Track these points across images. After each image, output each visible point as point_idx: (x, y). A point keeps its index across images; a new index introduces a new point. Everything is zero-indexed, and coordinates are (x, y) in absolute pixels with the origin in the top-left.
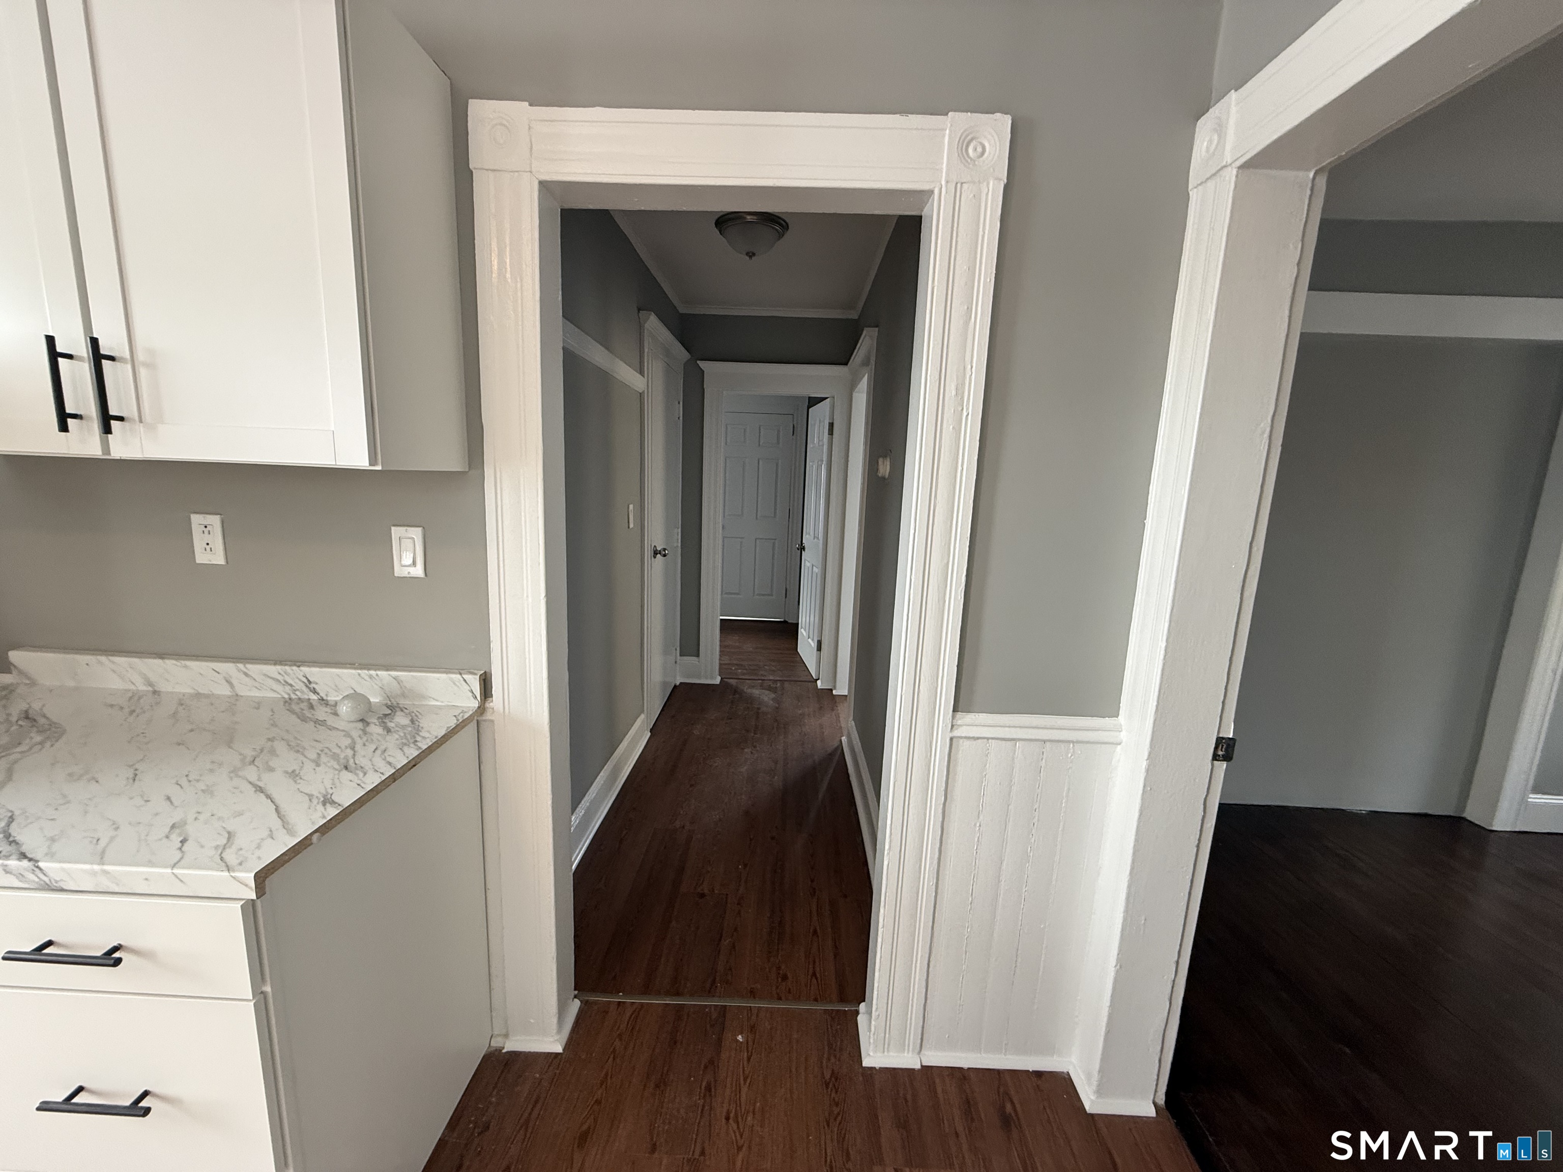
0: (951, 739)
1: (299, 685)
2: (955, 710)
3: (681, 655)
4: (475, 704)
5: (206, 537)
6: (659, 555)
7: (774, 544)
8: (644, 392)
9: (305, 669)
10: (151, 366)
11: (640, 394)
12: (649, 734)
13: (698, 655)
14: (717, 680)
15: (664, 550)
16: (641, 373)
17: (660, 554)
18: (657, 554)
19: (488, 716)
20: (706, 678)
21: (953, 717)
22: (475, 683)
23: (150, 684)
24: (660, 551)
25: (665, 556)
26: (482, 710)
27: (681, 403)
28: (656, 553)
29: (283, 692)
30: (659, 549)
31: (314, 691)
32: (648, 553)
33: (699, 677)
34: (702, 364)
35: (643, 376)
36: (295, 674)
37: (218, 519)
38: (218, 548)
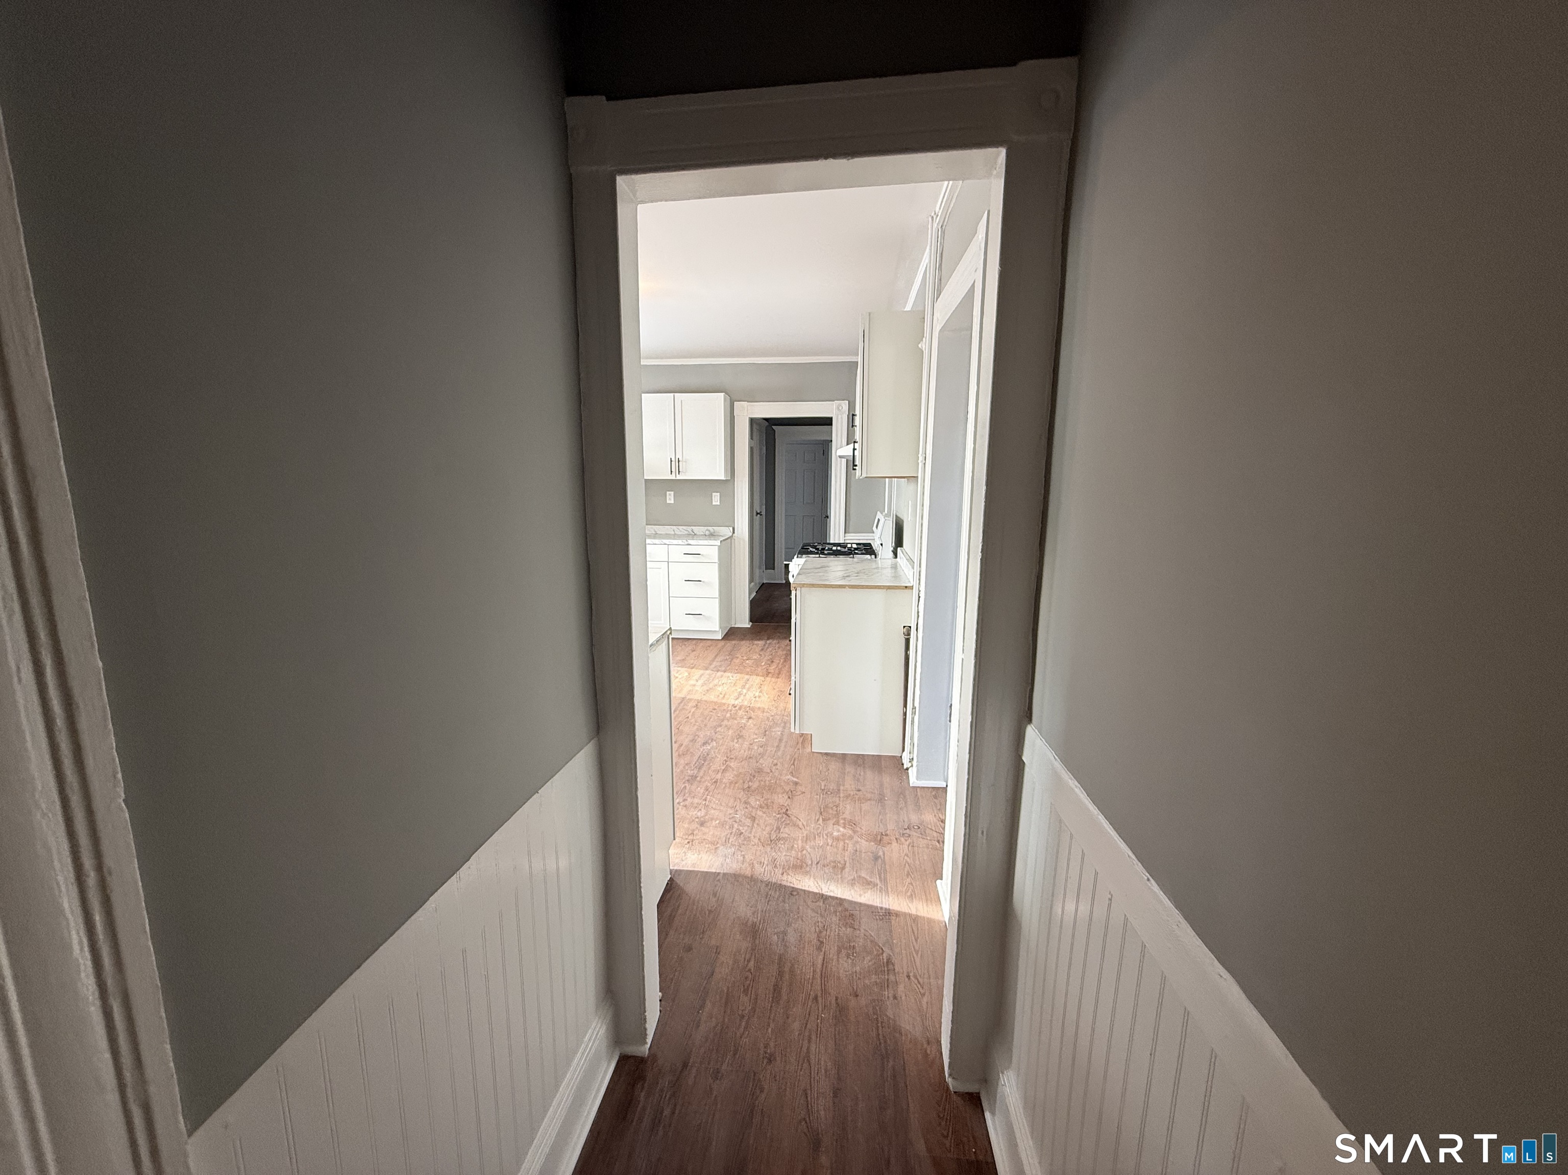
1: (690, 531)
2: (845, 533)
4: (731, 534)
5: (670, 497)
9: (692, 527)
10: (687, 461)
19: (735, 538)
22: (731, 529)
25: (761, 515)
26: (732, 536)
29: (686, 532)
31: (694, 532)
36: (689, 528)
37: (673, 492)
38: (673, 499)
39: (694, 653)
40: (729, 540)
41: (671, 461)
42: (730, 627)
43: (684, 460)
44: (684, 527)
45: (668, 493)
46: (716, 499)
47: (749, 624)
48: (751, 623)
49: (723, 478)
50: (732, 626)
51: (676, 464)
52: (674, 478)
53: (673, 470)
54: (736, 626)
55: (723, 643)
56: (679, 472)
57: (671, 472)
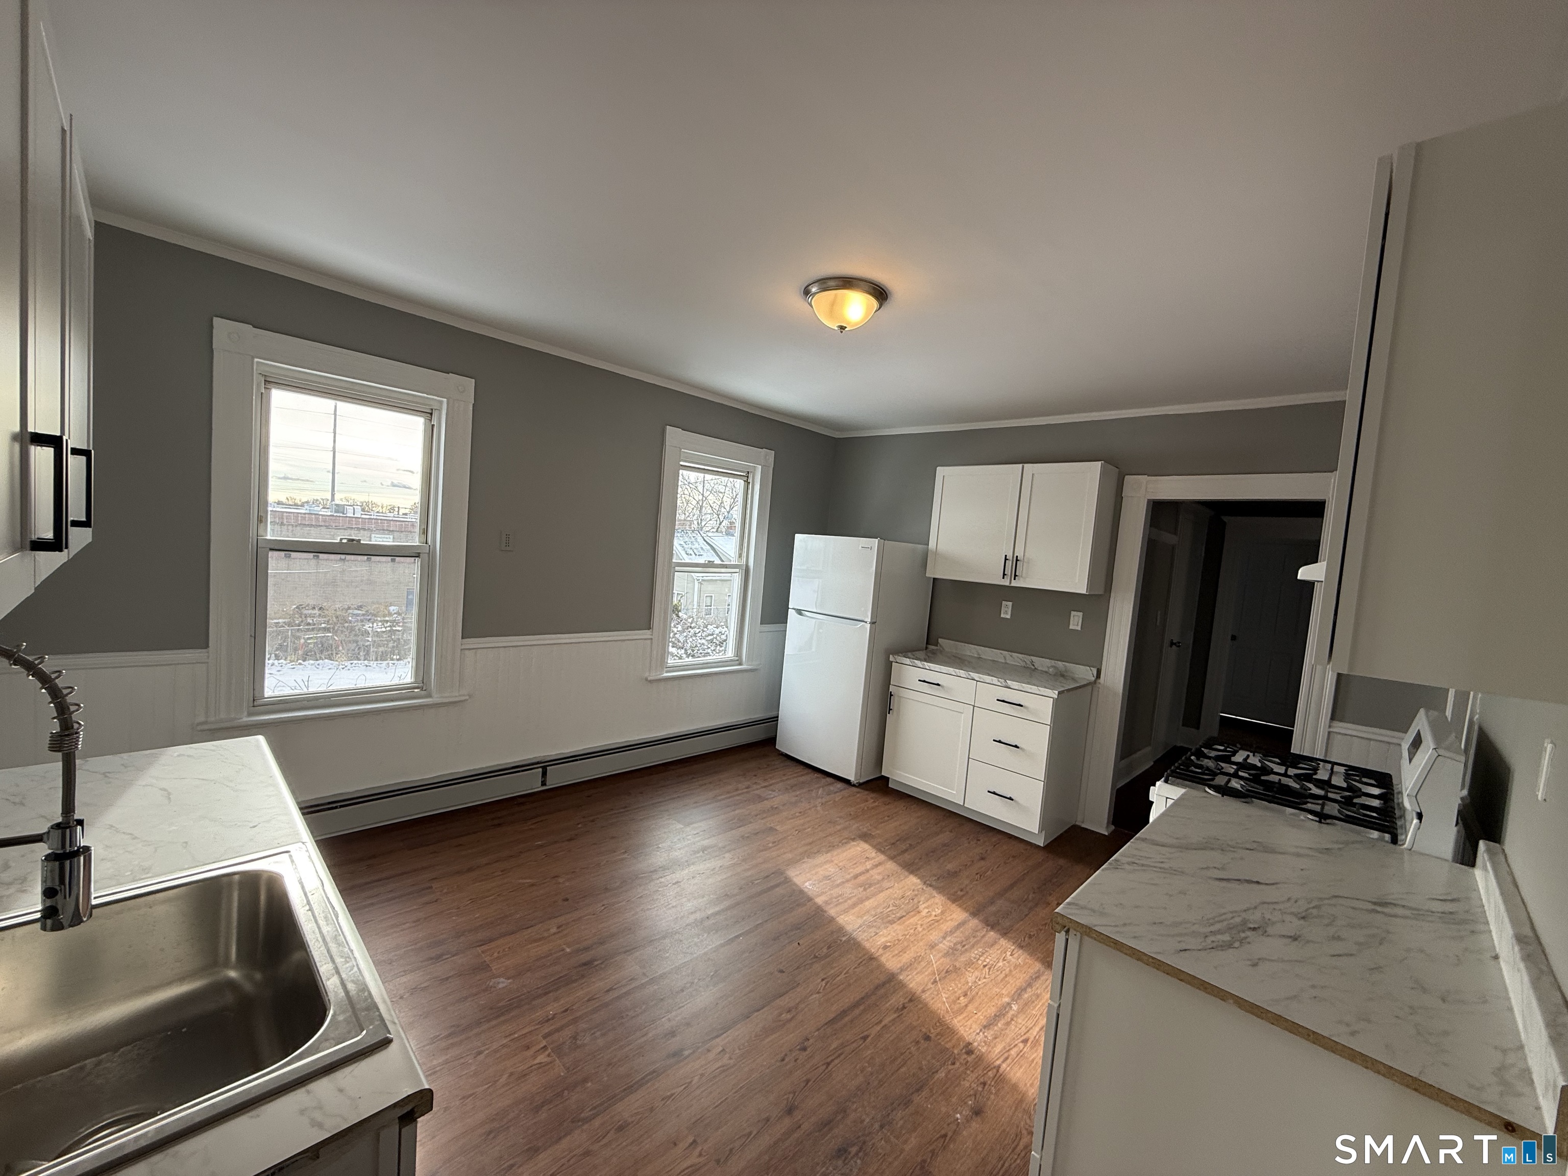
0: (1329, 733)
1: (1028, 662)
2: (1333, 718)
3: (1183, 725)
4: (1093, 679)
5: (1006, 609)
9: (1032, 658)
10: (1028, 563)
12: (1152, 763)
19: (1098, 685)
21: (1330, 722)
22: (1095, 671)
23: (979, 654)
25: (1179, 646)
26: (1095, 682)
28: (1172, 644)
29: (1023, 664)
31: (1033, 665)
32: (1166, 643)
36: (1028, 659)
37: (1011, 603)
38: (1010, 613)
39: (982, 863)
40: (1089, 688)
41: (1006, 559)
42: (1074, 823)
43: (1025, 560)
44: (1020, 656)
45: (1004, 603)
46: (1076, 621)
47: (1107, 827)
48: (1113, 827)
49: (1084, 592)
50: (1077, 823)
51: (1013, 564)
52: (1007, 584)
53: (1008, 572)
54: (1083, 826)
55: (1040, 856)
56: (1015, 576)
57: (1004, 574)
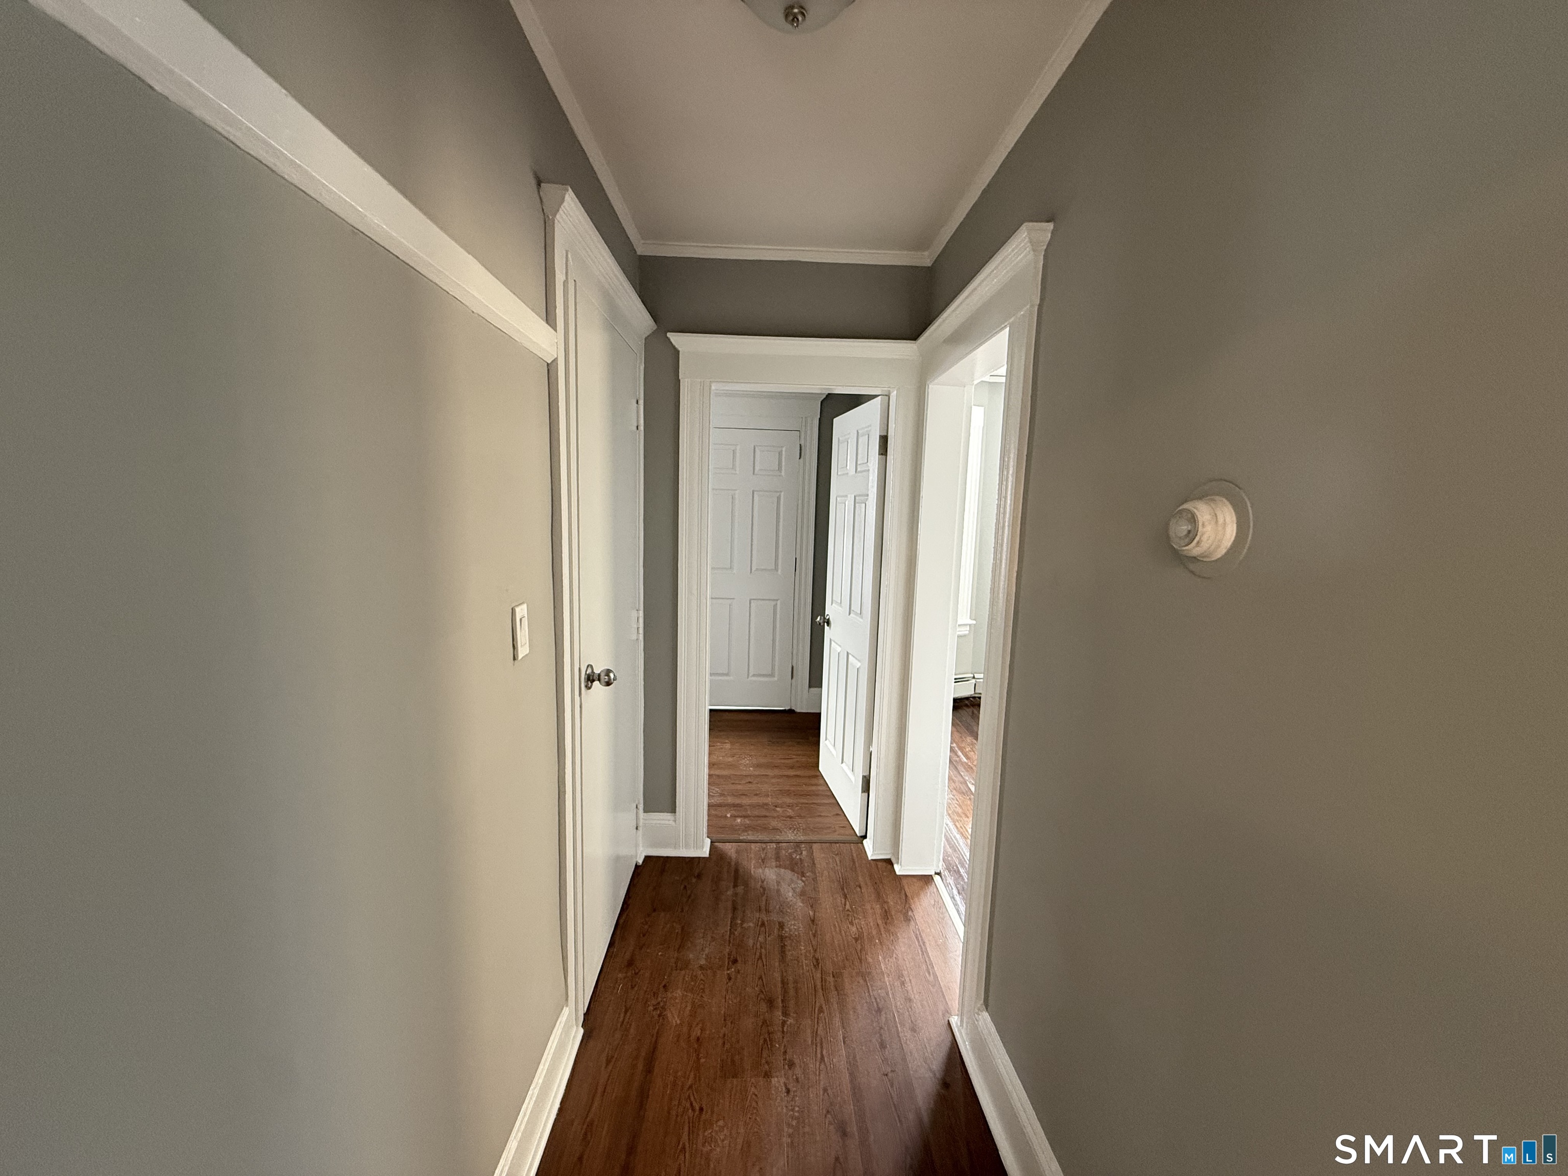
3: (645, 811)
6: (596, 683)
7: (775, 606)
8: (555, 360)
11: (548, 364)
13: (673, 810)
14: (705, 852)
15: (608, 672)
16: (549, 318)
17: (599, 680)
18: (593, 681)
20: (687, 846)
24: (599, 675)
27: (641, 402)
30: (597, 671)
33: (676, 846)
34: (676, 339)
35: (555, 328)
